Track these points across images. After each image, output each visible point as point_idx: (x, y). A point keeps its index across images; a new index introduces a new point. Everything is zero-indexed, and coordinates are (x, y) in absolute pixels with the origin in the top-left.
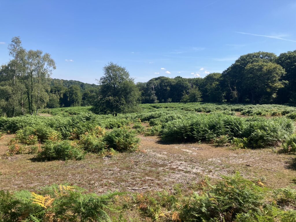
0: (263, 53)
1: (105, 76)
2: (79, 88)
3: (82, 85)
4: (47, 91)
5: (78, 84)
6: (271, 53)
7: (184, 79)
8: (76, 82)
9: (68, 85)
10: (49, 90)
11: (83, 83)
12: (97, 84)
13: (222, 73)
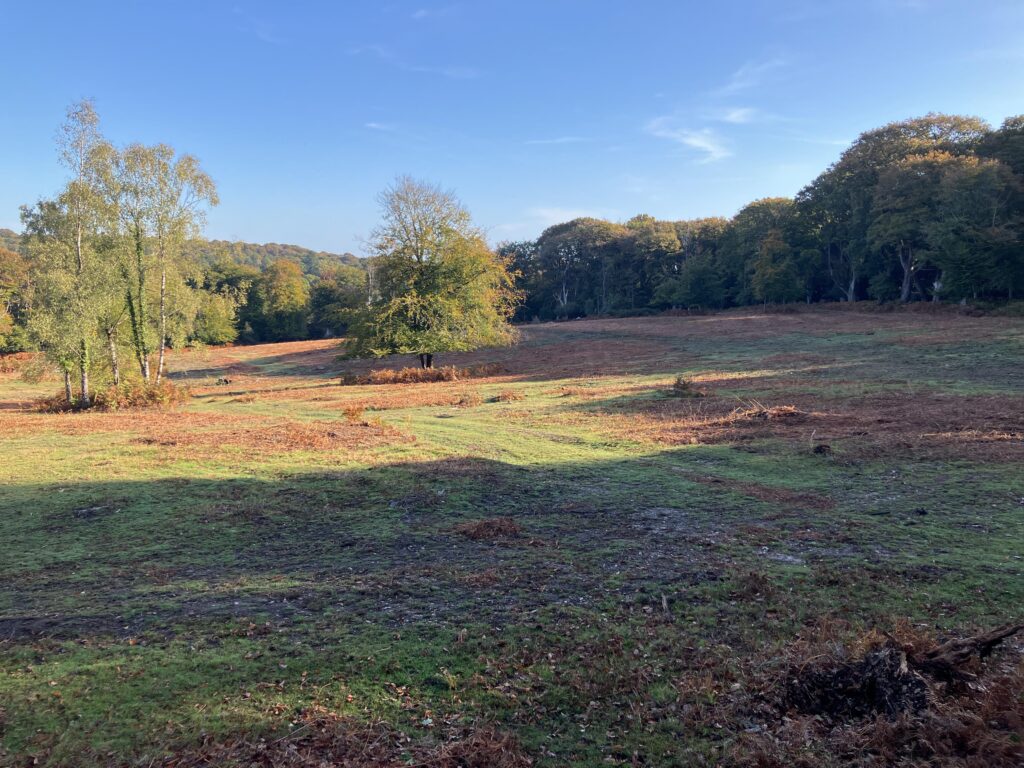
0: (942, 120)
1: (385, 224)
2: (297, 269)
3: (309, 260)
4: (192, 284)
5: (296, 256)
6: (971, 117)
7: (663, 224)
8: (290, 251)
9: (259, 262)
10: (200, 279)
11: (311, 253)
12: (359, 255)
13: (793, 198)
